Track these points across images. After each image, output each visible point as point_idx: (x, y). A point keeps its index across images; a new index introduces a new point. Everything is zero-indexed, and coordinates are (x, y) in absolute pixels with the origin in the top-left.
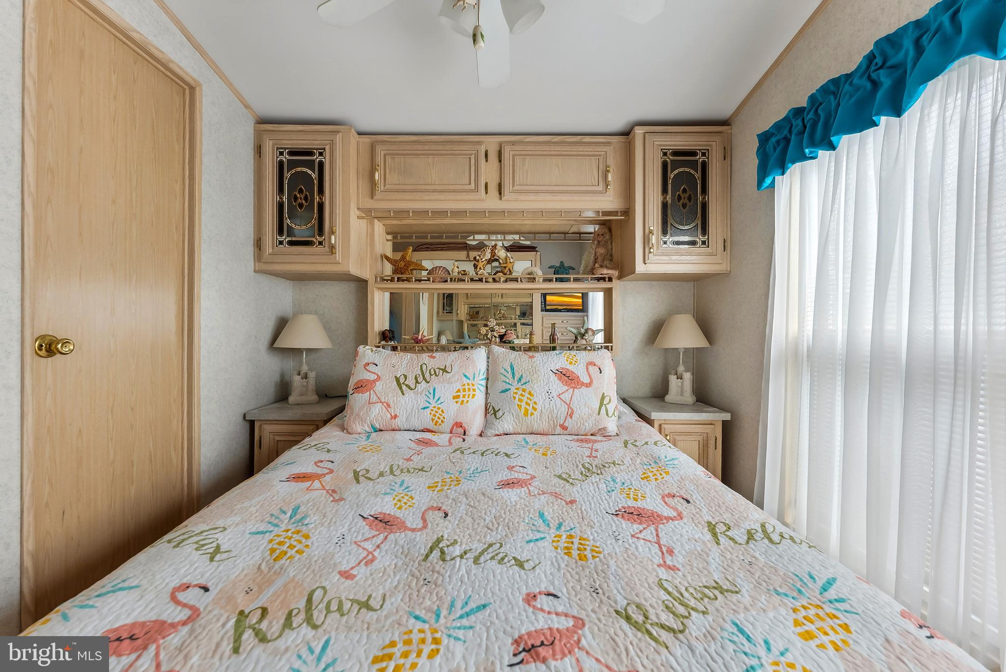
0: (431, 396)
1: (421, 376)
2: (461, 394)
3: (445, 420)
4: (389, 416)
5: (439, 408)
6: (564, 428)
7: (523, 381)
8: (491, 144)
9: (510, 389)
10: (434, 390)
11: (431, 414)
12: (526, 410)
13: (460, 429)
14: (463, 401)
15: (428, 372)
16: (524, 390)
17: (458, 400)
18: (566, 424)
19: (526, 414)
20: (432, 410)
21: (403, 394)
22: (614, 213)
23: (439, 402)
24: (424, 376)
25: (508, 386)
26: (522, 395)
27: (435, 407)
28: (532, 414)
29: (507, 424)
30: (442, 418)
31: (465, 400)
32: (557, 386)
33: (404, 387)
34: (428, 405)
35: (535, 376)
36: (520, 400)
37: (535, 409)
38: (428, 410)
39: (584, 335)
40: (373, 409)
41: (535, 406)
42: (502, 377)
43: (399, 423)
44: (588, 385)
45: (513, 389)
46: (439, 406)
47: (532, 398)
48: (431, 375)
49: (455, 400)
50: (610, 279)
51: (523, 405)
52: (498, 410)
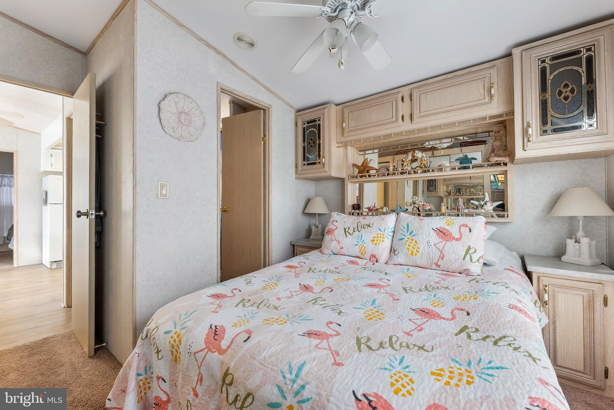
0: (360, 239)
1: (356, 228)
2: (376, 239)
3: (366, 253)
4: (339, 247)
5: (363, 246)
6: (439, 266)
7: (413, 234)
8: (405, 92)
9: (404, 238)
10: (362, 236)
11: (359, 248)
12: (412, 252)
13: (374, 258)
14: (376, 243)
15: (360, 226)
16: (412, 240)
17: (374, 242)
18: (439, 263)
20: (360, 247)
21: (347, 237)
23: (364, 242)
24: (358, 229)
25: (403, 237)
26: (411, 242)
27: (361, 245)
28: (416, 254)
29: (400, 258)
30: (364, 251)
31: (378, 242)
32: (434, 238)
33: (347, 233)
34: (358, 243)
35: (421, 231)
36: (409, 245)
37: (418, 252)
38: (358, 246)
40: (332, 243)
41: (418, 250)
42: (401, 231)
43: (343, 251)
44: (458, 240)
45: (406, 239)
46: (363, 245)
47: (417, 245)
48: (361, 228)
49: (372, 242)
50: (505, 164)
51: (411, 248)
52: (397, 250)
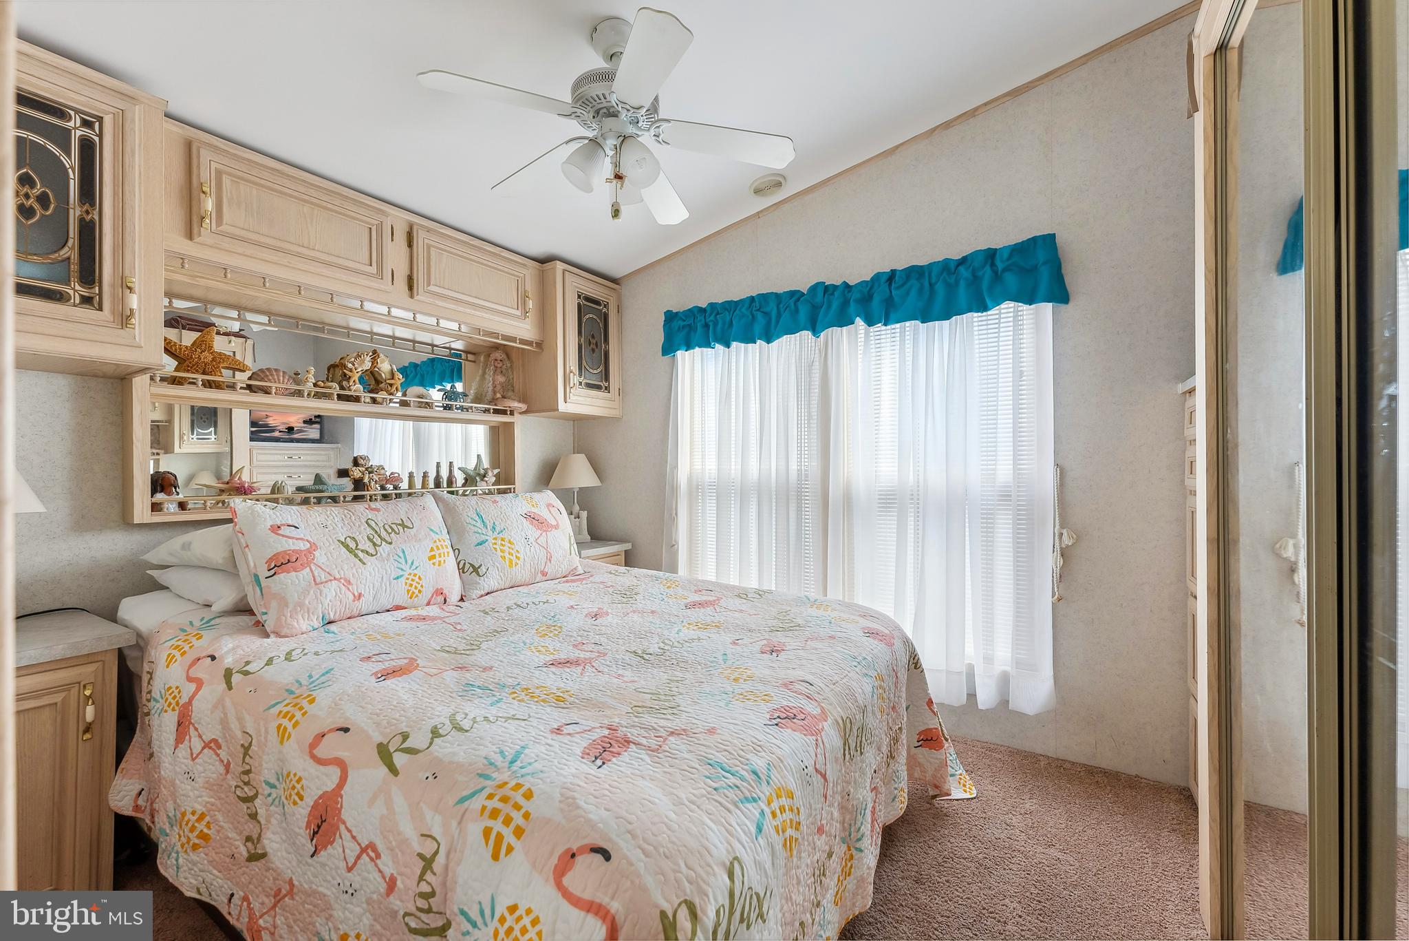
0: (403, 561)
1: (376, 536)
2: (436, 553)
3: (424, 590)
4: (351, 597)
5: (415, 575)
6: (544, 574)
7: (498, 529)
8: (399, 220)
9: (487, 540)
10: (404, 552)
11: (406, 583)
12: (511, 561)
13: (440, 595)
14: (440, 562)
15: (382, 530)
16: (503, 540)
17: (434, 561)
18: (546, 570)
19: (511, 566)
20: (408, 579)
21: (364, 564)
22: (529, 343)
23: (414, 567)
24: (379, 536)
25: (484, 538)
26: (502, 545)
27: (410, 574)
28: (516, 564)
29: (491, 581)
30: (419, 586)
31: (442, 559)
32: (531, 531)
33: (361, 554)
34: (402, 573)
35: (509, 522)
36: (502, 551)
37: (518, 558)
38: (403, 580)
39: (485, 476)
40: (325, 591)
41: (518, 555)
42: (472, 527)
43: (365, 605)
44: (557, 527)
45: (491, 540)
46: (415, 572)
47: (513, 547)
48: (389, 534)
49: (431, 562)
50: (512, 413)
51: (507, 556)
52: (481, 565)
